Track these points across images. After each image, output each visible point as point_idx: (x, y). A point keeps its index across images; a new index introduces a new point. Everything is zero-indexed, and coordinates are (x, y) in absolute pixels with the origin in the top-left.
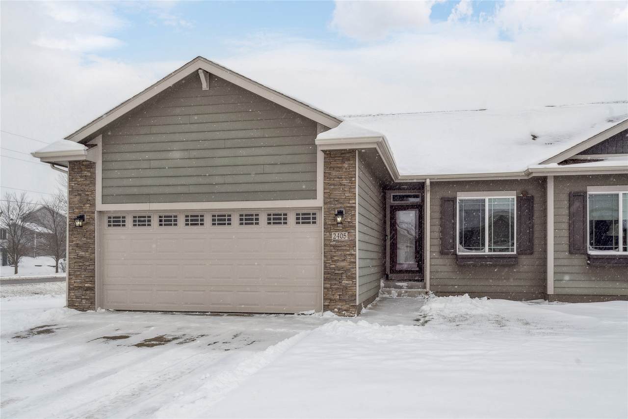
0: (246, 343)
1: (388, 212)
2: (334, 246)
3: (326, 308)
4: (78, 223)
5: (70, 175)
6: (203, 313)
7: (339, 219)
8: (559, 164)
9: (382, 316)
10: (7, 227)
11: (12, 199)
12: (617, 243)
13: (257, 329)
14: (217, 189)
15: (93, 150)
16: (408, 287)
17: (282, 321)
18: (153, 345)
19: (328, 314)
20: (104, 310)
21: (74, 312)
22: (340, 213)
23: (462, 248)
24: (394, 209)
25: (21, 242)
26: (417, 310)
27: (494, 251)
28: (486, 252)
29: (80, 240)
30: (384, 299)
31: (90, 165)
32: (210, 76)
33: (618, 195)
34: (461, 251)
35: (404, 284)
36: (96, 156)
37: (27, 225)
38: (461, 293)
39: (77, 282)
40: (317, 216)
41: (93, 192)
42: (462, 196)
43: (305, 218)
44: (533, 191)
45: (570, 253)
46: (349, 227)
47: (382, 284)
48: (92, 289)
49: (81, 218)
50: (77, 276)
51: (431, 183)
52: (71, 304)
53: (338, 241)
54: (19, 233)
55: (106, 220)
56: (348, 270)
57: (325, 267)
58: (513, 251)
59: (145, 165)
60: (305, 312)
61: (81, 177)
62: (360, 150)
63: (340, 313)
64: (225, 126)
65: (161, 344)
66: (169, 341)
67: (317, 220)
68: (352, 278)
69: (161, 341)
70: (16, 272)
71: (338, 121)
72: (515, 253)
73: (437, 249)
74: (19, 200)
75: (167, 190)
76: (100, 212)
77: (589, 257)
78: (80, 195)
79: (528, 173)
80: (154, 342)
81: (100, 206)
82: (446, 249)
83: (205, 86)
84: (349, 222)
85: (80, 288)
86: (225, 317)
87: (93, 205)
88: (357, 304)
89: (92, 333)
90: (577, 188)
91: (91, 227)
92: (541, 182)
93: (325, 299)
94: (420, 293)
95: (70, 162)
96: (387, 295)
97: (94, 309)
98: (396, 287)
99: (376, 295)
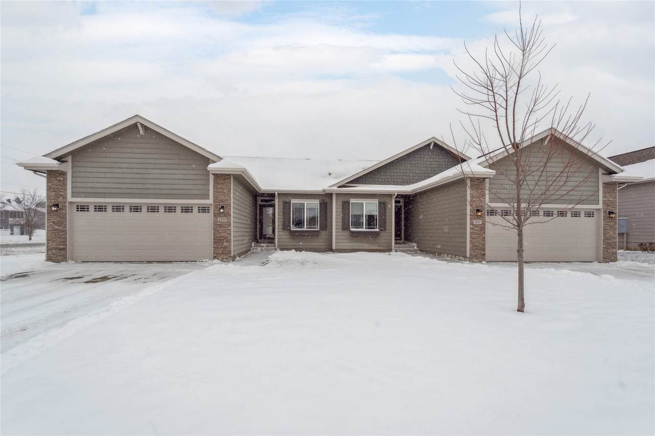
0: (158, 278)
1: (258, 208)
2: (219, 225)
3: (215, 258)
4: (54, 209)
5: (48, 178)
6: (141, 262)
7: (222, 211)
8: (338, 187)
9: (247, 261)
10: (23, 210)
11: (26, 193)
12: (363, 226)
13: (170, 270)
14: (150, 192)
15: (64, 164)
16: (267, 246)
17: (188, 265)
18: (96, 282)
19: (216, 261)
20: (73, 262)
21: (50, 263)
22: (223, 207)
23: (294, 227)
24: (262, 206)
25: (34, 220)
26: (266, 258)
27: (309, 228)
28: (305, 229)
29: (56, 219)
30: (253, 252)
31: (63, 174)
32: (146, 128)
33: (363, 203)
34: (293, 228)
35: (265, 245)
36: (67, 168)
37: (39, 209)
38: (291, 249)
39: (54, 245)
40: (210, 209)
41: (65, 190)
42: (293, 201)
43: (204, 209)
44: (327, 200)
45: (343, 229)
46: (227, 215)
47: (253, 245)
48: (65, 249)
49: (57, 205)
50: (53, 241)
51: (278, 194)
52: (49, 259)
53: (221, 222)
54: (32, 214)
55: (75, 207)
56: (227, 237)
57: (214, 236)
58: (317, 228)
59: (103, 175)
60: (203, 260)
61: (56, 180)
62: (234, 175)
63: (222, 260)
64: (155, 156)
65: (102, 281)
66: (110, 279)
67: (210, 211)
68: (229, 241)
69: (104, 279)
70: (30, 239)
71: (221, 159)
72: (318, 229)
73: (281, 227)
74: (32, 194)
75: (118, 191)
76: (71, 203)
77: (351, 232)
78: (55, 191)
79: (324, 191)
80: (99, 280)
81: (70, 198)
82: (285, 227)
83: (141, 132)
84: (227, 212)
85: (55, 248)
86: (155, 264)
87: (65, 197)
88: (232, 255)
89: (57, 276)
90: (345, 199)
91: (64, 212)
92: (330, 195)
93: (214, 253)
94: (272, 249)
95: (48, 171)
96: (255, 251)
97: (66, 261)
98: (260, 246)
99: (249, 250)
